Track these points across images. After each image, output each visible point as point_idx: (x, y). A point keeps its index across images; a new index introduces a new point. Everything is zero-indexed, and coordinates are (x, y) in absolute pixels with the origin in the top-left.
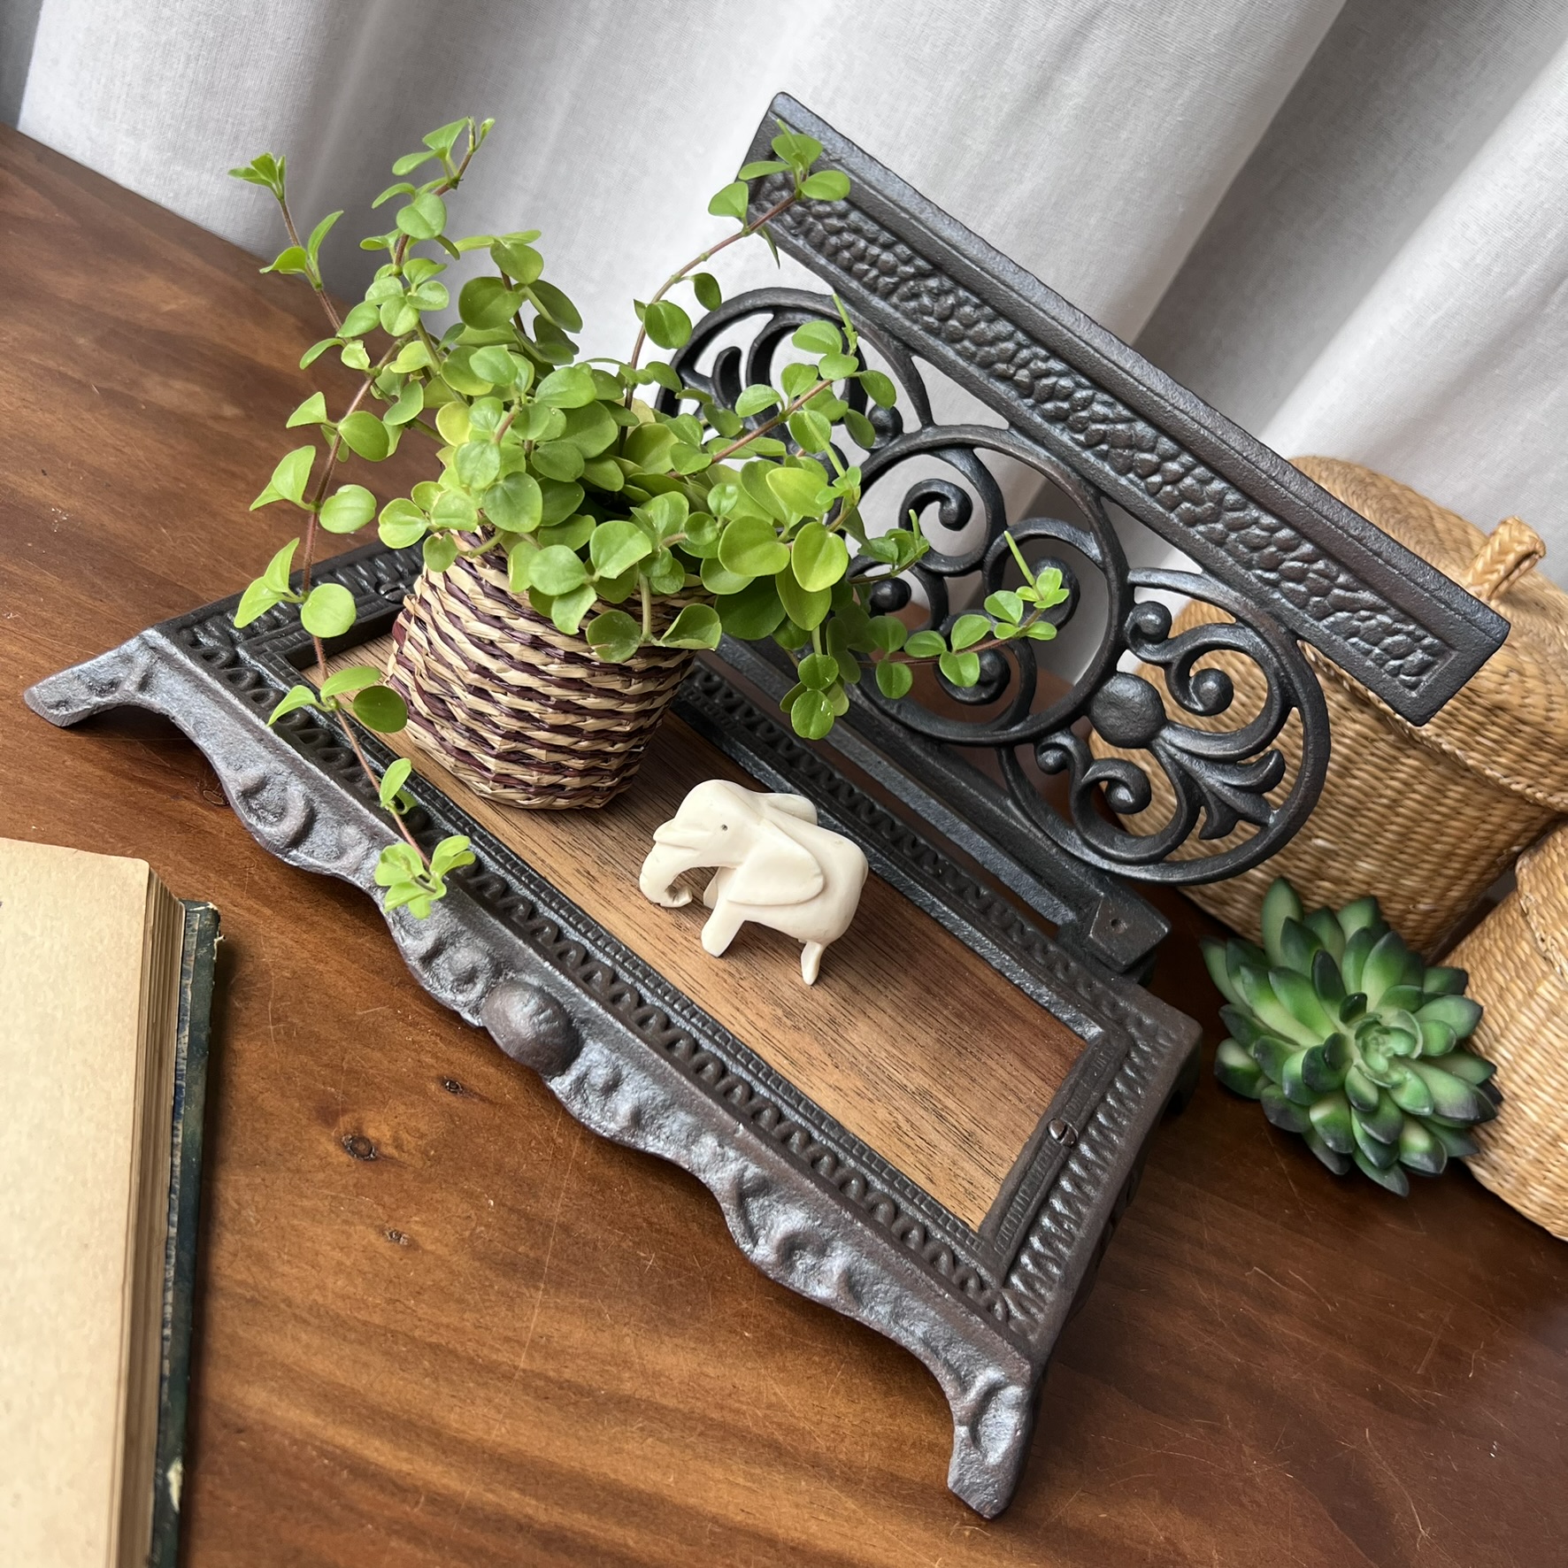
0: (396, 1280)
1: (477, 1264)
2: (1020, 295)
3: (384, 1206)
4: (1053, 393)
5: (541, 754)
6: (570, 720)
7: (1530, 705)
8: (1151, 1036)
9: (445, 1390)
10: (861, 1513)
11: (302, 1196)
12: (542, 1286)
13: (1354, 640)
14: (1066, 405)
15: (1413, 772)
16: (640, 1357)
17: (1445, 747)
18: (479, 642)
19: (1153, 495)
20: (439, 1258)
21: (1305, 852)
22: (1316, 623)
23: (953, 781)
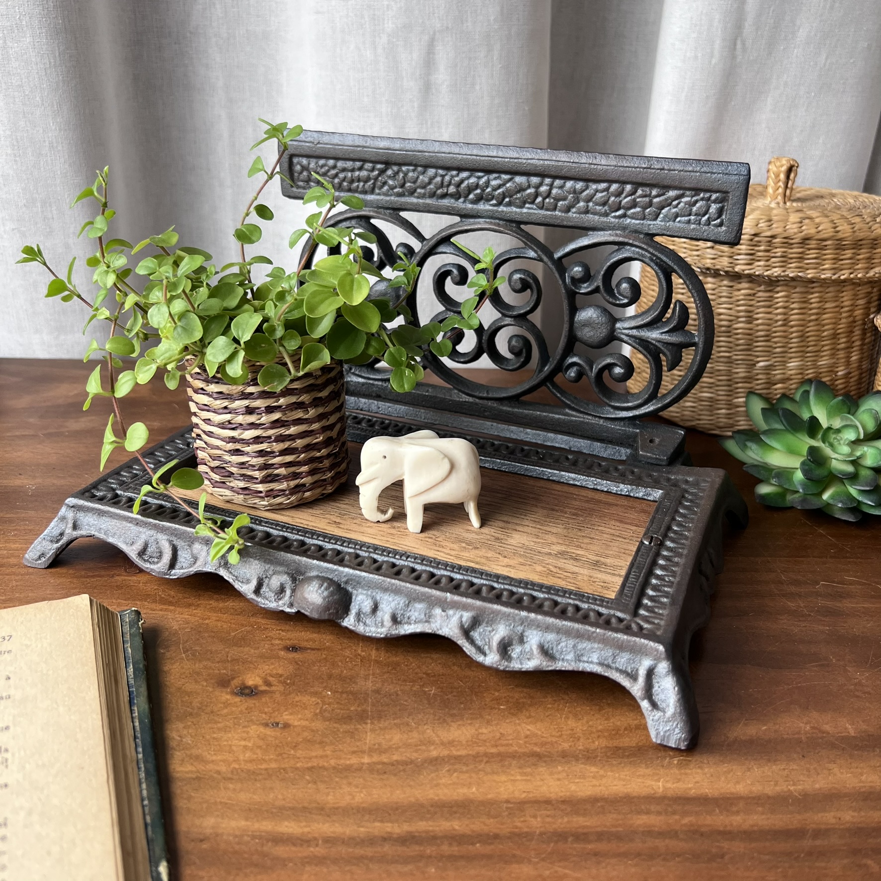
0: (280, 744)
1: (327, 723)
2: (429, 152)
3: (266, 713)
4: (470, 190)
5: (282, 471)
6: (286, 445)
7: (822, 230)
8: (696, 484)
9: (322, 786)
10: (602, 772)
11: (216, 722)
12: (369, 721)
13: (678, 219)
14: (478, 191)
15: (785, 299)
16: (438, 736)
17: (791, 275)
18: (222, 426)
19: (542, 208)
20: (304, 727)
21: (757, 374)
22: (655, 222)
23: (533, 414)
